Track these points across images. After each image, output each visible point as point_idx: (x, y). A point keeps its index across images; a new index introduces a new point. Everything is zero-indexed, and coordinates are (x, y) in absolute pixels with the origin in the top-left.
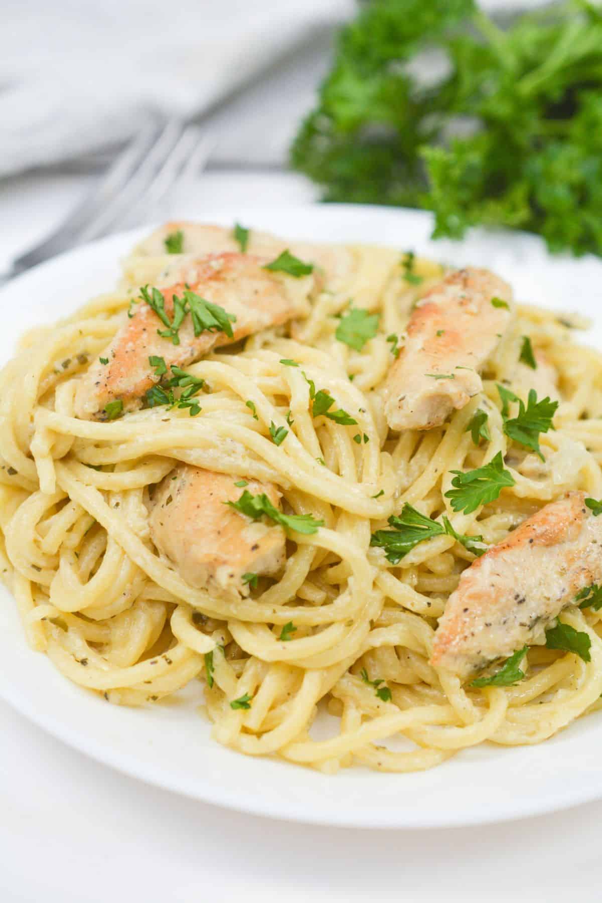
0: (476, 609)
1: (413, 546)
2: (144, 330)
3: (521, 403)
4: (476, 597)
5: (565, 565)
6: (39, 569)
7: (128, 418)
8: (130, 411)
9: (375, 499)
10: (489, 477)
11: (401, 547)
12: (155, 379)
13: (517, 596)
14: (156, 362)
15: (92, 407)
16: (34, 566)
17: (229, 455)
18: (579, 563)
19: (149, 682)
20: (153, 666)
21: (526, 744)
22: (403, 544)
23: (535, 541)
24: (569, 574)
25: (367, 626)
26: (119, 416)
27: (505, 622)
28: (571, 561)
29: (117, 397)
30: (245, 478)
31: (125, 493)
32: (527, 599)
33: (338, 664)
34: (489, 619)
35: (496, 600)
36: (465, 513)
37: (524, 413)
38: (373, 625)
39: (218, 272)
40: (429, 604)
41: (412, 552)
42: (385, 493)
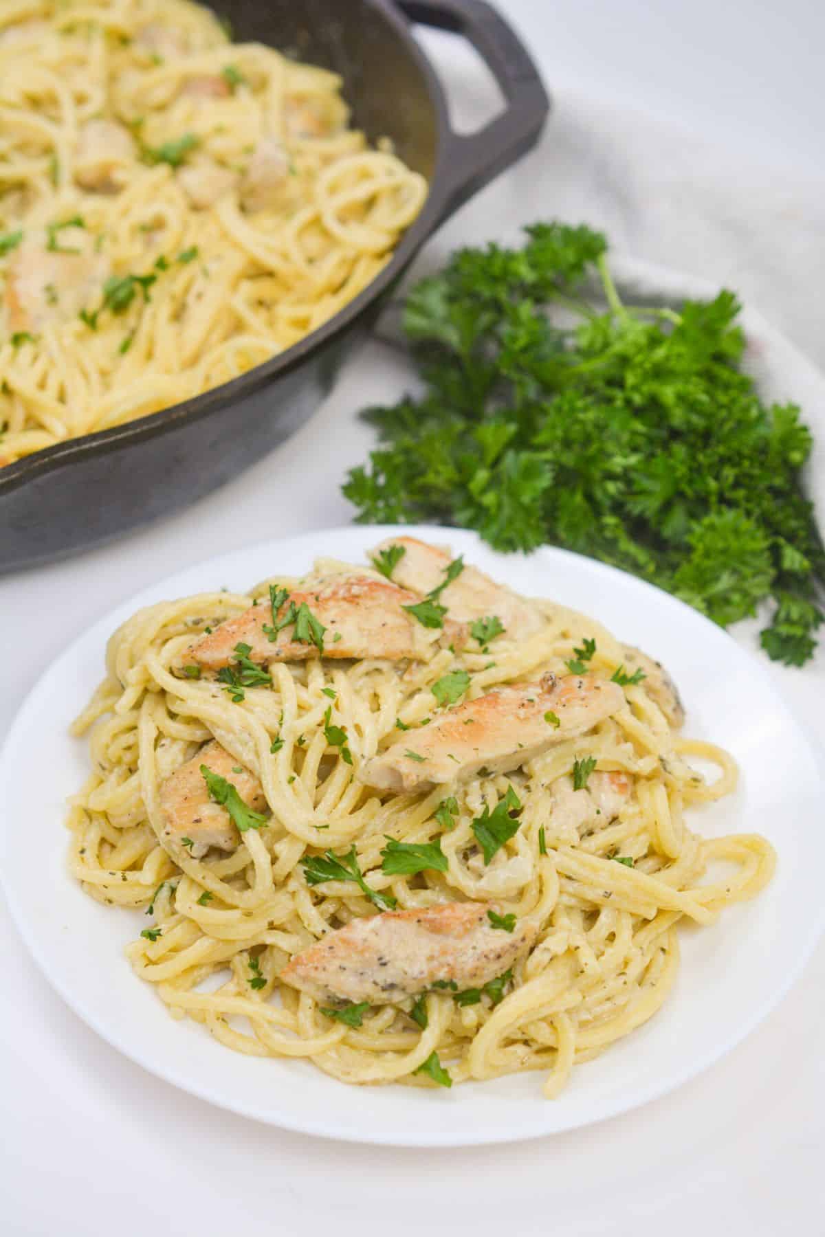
0: (341, 951)
1: (327, 880)
2: (254, 620)
3: (487, 808)
4: (346, 942)
5: (436, 954)
6: (104, 769)
7: (202, 683)
8: (206, 679)
9: (315, 829)
10: (423, 855)
11: (316, 875)
12: (233, 662)
13: (380, 959)
14: (243, 649)
15: (177, 664)
16: (101, 765)
17: (242, 744)
18: (450, 959)
19: (106, 887)
20: (111, 876)
21: (338, 1079)
22: (319, 874)
23: (422, 923)
24: (435, 963)
25: (266, 924)
26: (198, 678)
27: (362, 974)
28: (444, 953)
29: (199, 663)
30: (245, 767)
31: (174, 740)
32: (389, 964)
33: (233, 942)
34: (346, 964)
35: (362, 952)
36: (384, 874)
37: (487, 817)
38: (272, 926)
39: (357, 597)
40: (324, 932)
41: (326, 884)
42: (330, 828)
